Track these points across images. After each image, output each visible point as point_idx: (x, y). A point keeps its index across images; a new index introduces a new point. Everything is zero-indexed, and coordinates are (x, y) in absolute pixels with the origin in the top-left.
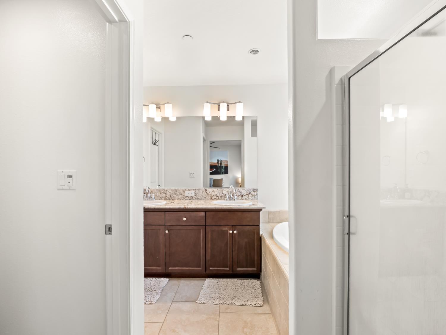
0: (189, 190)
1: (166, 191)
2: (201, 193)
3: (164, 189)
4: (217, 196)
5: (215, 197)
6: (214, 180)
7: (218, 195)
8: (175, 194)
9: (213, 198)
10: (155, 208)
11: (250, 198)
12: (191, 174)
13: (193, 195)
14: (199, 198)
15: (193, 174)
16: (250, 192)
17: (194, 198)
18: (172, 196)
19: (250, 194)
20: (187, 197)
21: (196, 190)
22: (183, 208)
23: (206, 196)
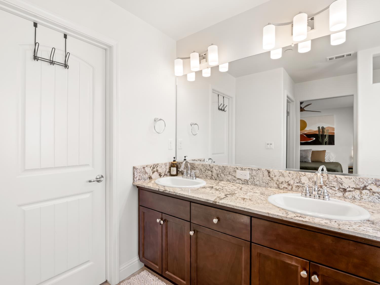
0: (242, 169)
1: (212, 167)
2: (261, 176)
3: (210, 165)
4: (289, 185)
5: (285, 185)
6: (313, 152)
7: (291, 182)
8: (223, 173)
9: (282, 186)
10: (177, 194)
11: (365, 197)
12: (268, 144)
13: (248, 177)
14: (258, 183)
15: (271, 144)
16: (367, 184)
17: (249, 183)
18: (219, 175)
19: (365, 188)
20: (240, 179)
21: (252, 170)
22: (212, 202)
23: (270, 181)
